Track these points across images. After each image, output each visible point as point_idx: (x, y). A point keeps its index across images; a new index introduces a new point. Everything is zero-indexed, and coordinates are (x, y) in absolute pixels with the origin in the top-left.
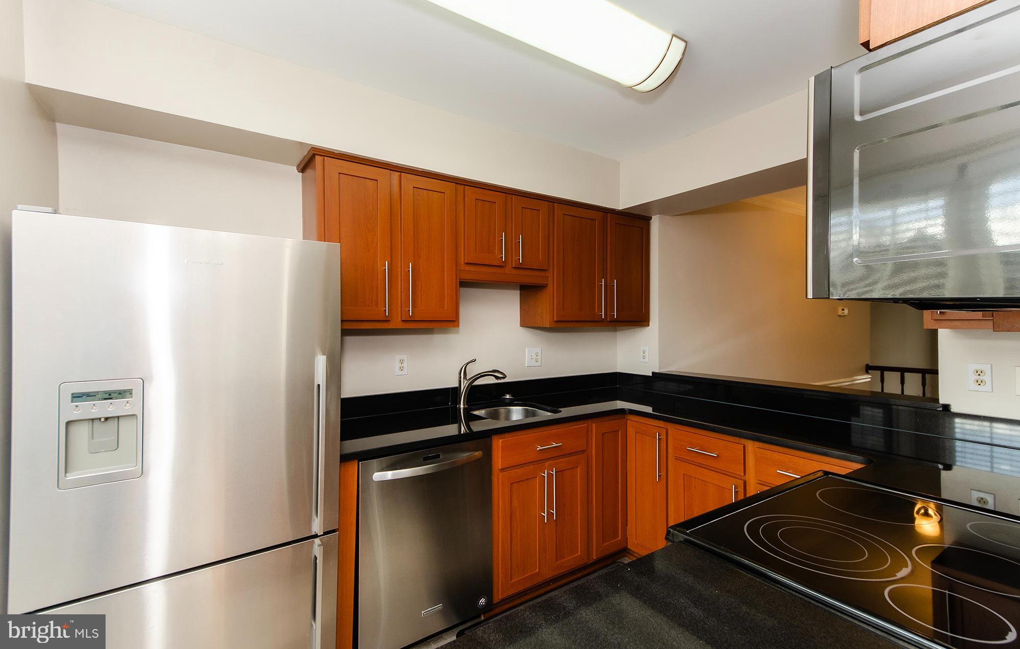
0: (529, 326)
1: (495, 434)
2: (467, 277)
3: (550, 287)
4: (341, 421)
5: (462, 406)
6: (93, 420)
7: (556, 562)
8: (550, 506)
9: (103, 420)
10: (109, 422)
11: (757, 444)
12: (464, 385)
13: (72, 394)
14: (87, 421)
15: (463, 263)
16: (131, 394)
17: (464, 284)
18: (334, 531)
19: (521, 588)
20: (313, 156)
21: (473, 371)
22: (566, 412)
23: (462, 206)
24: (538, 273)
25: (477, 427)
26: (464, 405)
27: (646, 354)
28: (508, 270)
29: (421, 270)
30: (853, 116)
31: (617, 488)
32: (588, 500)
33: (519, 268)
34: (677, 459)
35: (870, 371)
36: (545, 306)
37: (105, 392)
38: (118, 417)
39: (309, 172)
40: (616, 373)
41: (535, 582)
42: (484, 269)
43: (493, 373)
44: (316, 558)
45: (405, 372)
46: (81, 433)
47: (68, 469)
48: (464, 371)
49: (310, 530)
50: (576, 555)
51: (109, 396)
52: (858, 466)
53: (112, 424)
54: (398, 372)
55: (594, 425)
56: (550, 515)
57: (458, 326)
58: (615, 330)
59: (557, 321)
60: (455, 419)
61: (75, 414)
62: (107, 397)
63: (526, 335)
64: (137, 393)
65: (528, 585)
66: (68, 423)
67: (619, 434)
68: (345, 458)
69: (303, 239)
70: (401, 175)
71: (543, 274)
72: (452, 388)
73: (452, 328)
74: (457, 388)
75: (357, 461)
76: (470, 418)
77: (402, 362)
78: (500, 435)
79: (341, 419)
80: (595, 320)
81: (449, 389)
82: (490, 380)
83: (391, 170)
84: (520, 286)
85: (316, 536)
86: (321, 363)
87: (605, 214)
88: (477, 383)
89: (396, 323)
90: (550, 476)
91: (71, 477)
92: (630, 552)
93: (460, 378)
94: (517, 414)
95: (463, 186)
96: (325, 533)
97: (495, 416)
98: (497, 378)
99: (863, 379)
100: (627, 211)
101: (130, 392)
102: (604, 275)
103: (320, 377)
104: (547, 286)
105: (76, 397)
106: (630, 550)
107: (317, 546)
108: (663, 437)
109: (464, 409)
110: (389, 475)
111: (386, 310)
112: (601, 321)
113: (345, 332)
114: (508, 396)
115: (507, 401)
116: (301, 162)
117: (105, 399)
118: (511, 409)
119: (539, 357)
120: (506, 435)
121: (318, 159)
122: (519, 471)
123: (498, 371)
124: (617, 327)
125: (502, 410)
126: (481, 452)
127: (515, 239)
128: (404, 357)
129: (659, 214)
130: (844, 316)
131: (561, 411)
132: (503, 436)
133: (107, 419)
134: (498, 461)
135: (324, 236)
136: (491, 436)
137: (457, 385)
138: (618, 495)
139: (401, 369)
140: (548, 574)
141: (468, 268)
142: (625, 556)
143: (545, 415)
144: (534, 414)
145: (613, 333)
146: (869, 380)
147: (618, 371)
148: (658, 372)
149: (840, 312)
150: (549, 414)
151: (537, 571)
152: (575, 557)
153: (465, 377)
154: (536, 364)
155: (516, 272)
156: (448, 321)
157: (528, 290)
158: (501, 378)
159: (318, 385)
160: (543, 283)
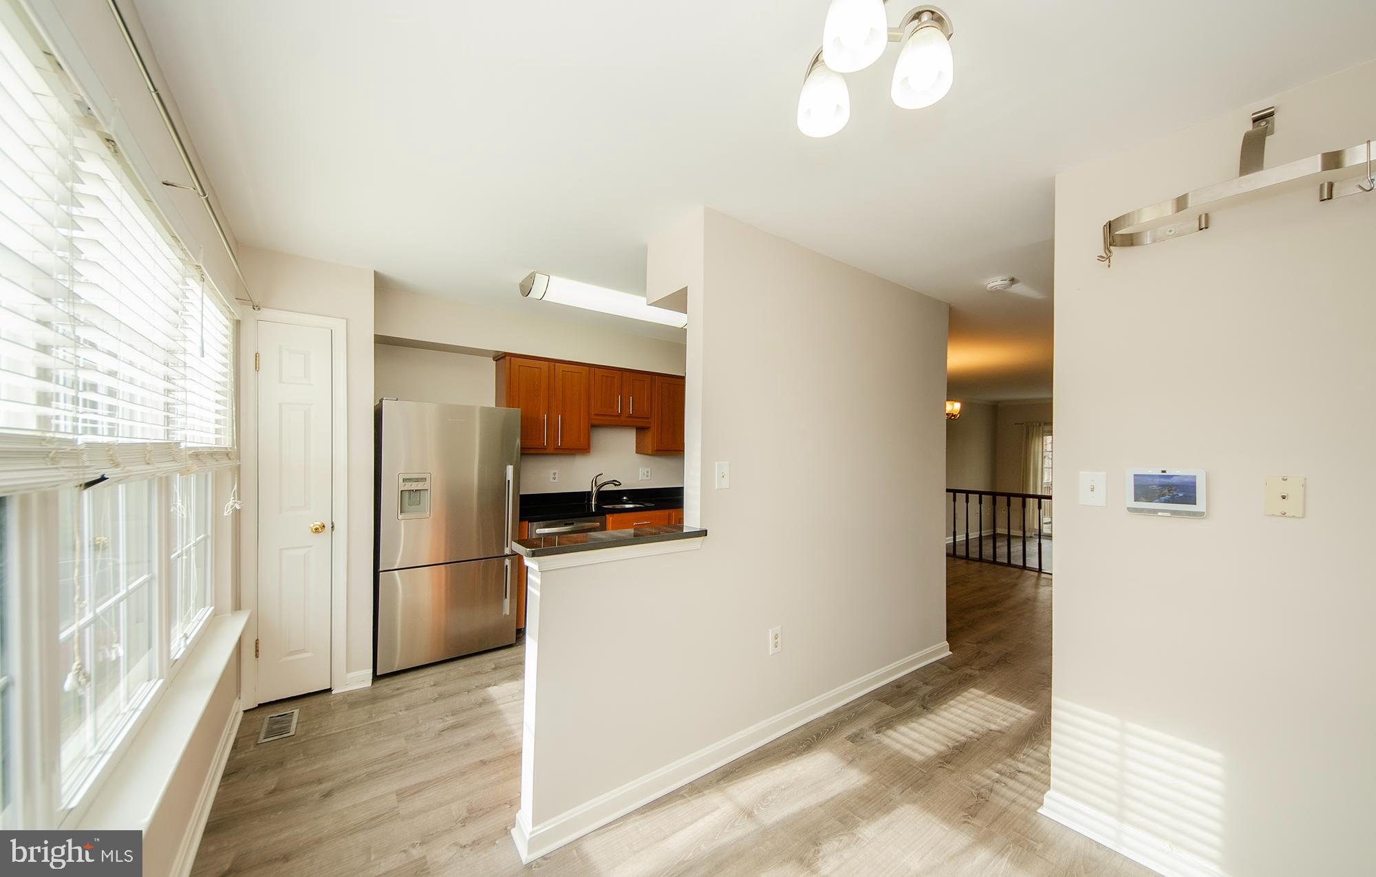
0: (642, 453)
1: (608, 514)
2: (595, 423)
3: (652, 429)
5: (593, 503)
6: (411, 491)
9: (414, 491)
12: (595, 490)
14: (408, 491)
15: (592, 413)
17: (593, 426)
20: (504, 357)
21: (601, 481)
23: (593, 380)
24: (647, 420)
26: (595, 502)
28: (623, 418)
29: (566, 419)
33: (630, 416)
36: (649, 439)
38: (420, 490)
42: (607, 417)
43: (613, 482)
44: (507, 566)
45: (557, 480)
46: (406, 495)
47: (402, 511)
48: (595, 481)
51: (417, 480)
53: (417, 494)
54: (552, 480)
57: (591, 453)
59: (657, 450)
61: (405, 488)
63: (639, 458)
64: (428, 479)
66: (402, 492)
70: (554, 364)
71: (650, 421)
72: (586, 492)
73: (586, 454)
74: (590, 492)
75: (528, 522)
76: (599, 509)
77: (555, 474)
78: (611, 515)
81: (584, 492)
82: (612, 487)
83: (548, 362)
84: (635, 427)
85: (507, 556)
86: (510, 470)
88: (603, 489)
89: (551, 449)
91: (403, 515)
93: (592, 485)
95: (593, 369)
96: (511, 555)
98: (615, 485)
101: (425, 479)
103: (510, 477)
104: (650, 428)
105: (404, 480)
107: (508, 561)
109: (595, 504)
110: (546, 531)
111: (544, 443)
113: (522, 454)
114: (625, 498)
115: (623, 501)
118: (624, 506)
119: (649, 474)
123: (616, 481)
126: (598, 523)
127: (627, 400)
128: (556, 471)
132: (613, 515)
135: (510, 404)
137: (590, 490)
139: (555, 478)
141: (596, 417)
153: (595, 485)
154: (647, 478)
155: (628, 419)
156: (583, 448)
157: (641, 430)
158: (618, 485)
159: (509, 481)
160: (648, 426)
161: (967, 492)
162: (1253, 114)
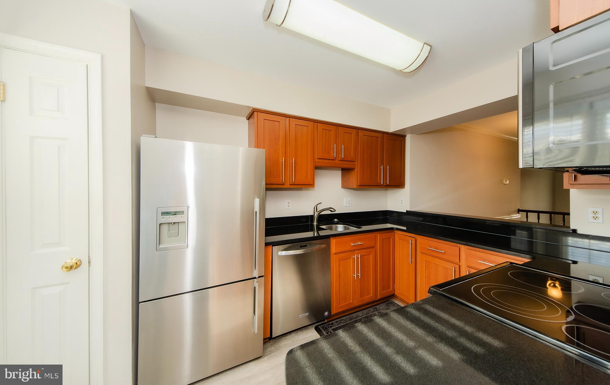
0: (346, 187)
1: (331, 237)
2: (318, 165)
3: (356, 169)
4: (265, 228)
5: (315, 224)
6: (169, 223)
7: (361, 298)
8: (358, 272)
9: (173, 223)
10: (175, 224)
11: (467, 247)
12: (316, 214)
13: (162, 212)
14: (167, 224)
15: (316, 158)
16: (183, 213)
17: (317, 168)
18: (262, 276)
19: (344, 309)
20: (254, 112)
21: (320, 208)
22: (365, 228)
23: (316, 134)
24: (351, 163)
25: (322, 233)
26: (316, 223)
27: (403, 202)
28: (337, 161)
29: (298, 162)
30: (549, 67)
31: (390, 266)
32: (376, 270)
33: (341, 160)
34: (422, 253)
35: (520, 212)
36: (354, 178)
37: (174, 212)
38: (178, 222)
39: (251, 120)
40: (387, 211)
41: (351, 307)
42: (326, 161)
43: (329, 209)
44: (255, 288)
45: (290, 208)
46: (165, 228)
47: (160, 243)
48: (316, 208)
49: (253, 275)
50: (370, 296)
52: (527, 260)
53: (176, 225)
54: (287, 207)
55: (378, 235)
56: (358, 276)
57: (314, 187)
58: (387, 190)
59: (360, 186)
60: (312, 230)
61: (163, 221)
62: (175, 214)
63: (344, 192)
64: (186, 213)
65: (347, 308)
66: (160, 224)
67: (391, 239)
68: (267, 244)
69: (249, 147)
70: (290, 119)
71: (353, 163)
72: (310, 215)
73: (311, 188)
74: (313, 215)
75: (271, 246)
76: (319, 229)
77: (289, 203)
78: (334, 238)
79: (265, 227)
80: (378, 185)
81: (309, 216)
82: (328, 212)
83: (286, 117)
84: (342, 169)
85: (255, 278)
86: (257, 202)
87: (383, 134)
88: (322, 213)
89: (287, 185)
90: (357, 258)
91: (161, 246)
92: (396, 297)
93: (314, 211)
94: (340, 228)
95: (317, 123)
96: (259, 277)
97: (331, 229)
98: (331, 211)
99: (516, 217)
100: (394, 133)
102: (382, 164)
103: (257, 208)
104: (355, 169)
106: (396, 295)
107: (255, 282)
108: (414, 242)
109: (316, 225)
110: (284, 253)
111: (283, 180)
112: (380, 186)
113: (267, 189)
114: (336, 220)
115: (336, 222)
116: (248, 115)
117: (174, 215)
118: (337, 226)
119: (350, 202)
120: (337, 237)
121: (255, 113)
122: (343, 255)
123: (332, 208)
124: (388, 189)
125: (334, 226)
126: (325, 245)
127: (341, 147)
128: (290, 201)
129: (411, 134)
130: (507, 184)
131: (362, 228)
132: (335, 238)
133: (174, 223)
134: (333, 249)
135: (258, 146)
136: (330, 238)
137: (313, 214)
138: (390, 269)
139: (289, 206)
140: (356, 304)
141: (319, 161)
142: (393, 298)
143: (353, 229)
144: (348, 229)
145: (386, 191)
146: (520, 217)
147: (388, 210)
148: (409, 210)
149: (505, 182)
150: (355, 228)
151: (351, 302)
152: (369, 297)
153: (317, 211)
154: (349, 205)
155: (341, 162)
156: (310, 185)
157: (346, 171)
158: (333, 211)
159: (256, 212)
160: (353, 167)
161: (539, 212)
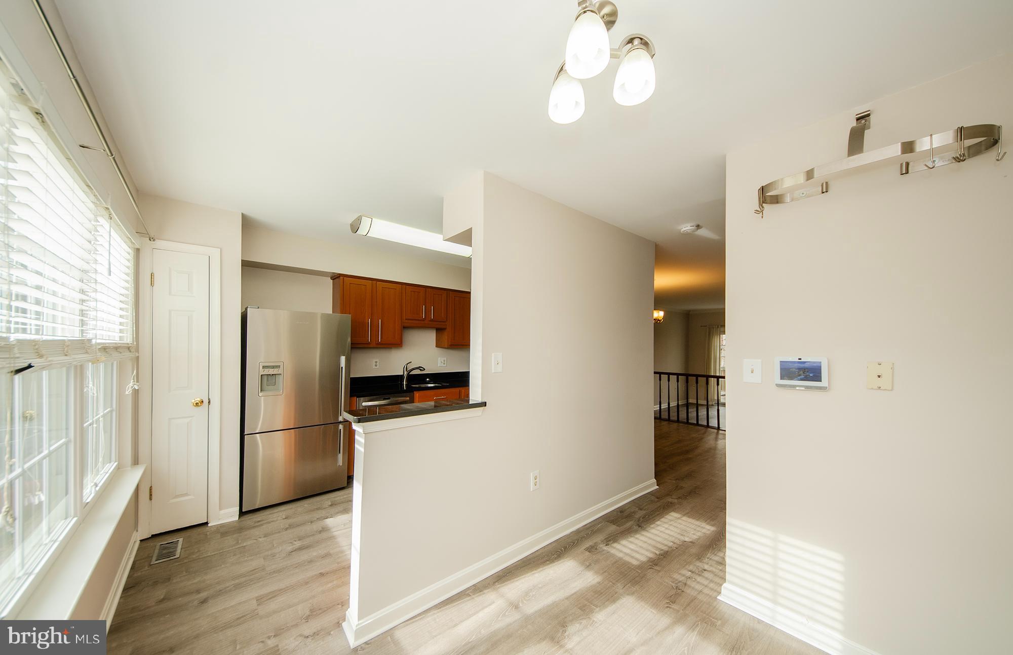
0: (440, 347)
1: (415, 391)
2: (406, 325)
3: (447, 329)
4: (351, 384)
5: (405, 383)
10: (273, 376)
12: (406, 374)
14: (267, 375)
15: (404, 318)
17: (405, 328)
20: (339, 277)
21: (410, 367)
23: (404, 295)
24: (443, 323)
28: (426, 322)
29: (385, 323)
33: (432, 321)
36: (445, 337)
38: (275, 374)
39: (336, 283)
42: (414, 322)
43: (419, 368)
44: (341, 430)
45: (378, 367)
46: (265, 378)
47: (262, 391)
48: (406, 367)
51: (273, 367)
54: (374, 367)
55: (463, 390)
57: (402, 347)
59: (451, 345)
61: (263, 373)
63: (438, 351)
64: (282, 367)
68: (352, 395)
70: (376, 282)
71: (445, 324)
72: (400, 375)
73: (399, 347)
75: (356, 397)
77: (376, 362)
78: (417, 392)
81: (398, 375)
82: (419, 372)
83: (372, 281)
84: (435, 328)
86: (343, 359)
88: (412, 373)
89: (374, 344)
93: (404, 370)
95: (405, 286)
98: (421, 370)
101: (280, 366)
103: (343, 364)
105: (264, 367)
107: (341, 426)
110: (369, 404)
111: (368, 338)
113: (352, 348)
114: (428, 379)
115: (427, 382)
116: (333, 279)
119: (446, 362)
120: (421, 392)
121: (341, 278)
123: (421, 367)
126: (408, 398)
127: (429, 308)
128: (377, 360)
132: (419, 392)
135: (343, 311)
136: (413, 392)
137: (402, 374)
139: (376, 366)
141: (407, 321)
153: (406, 370)
154: (444, 365)
155: (430, 322)
156: (397, 344)
157: (439, 331)
158: (423, 370)
159: (342, 367)
160: (444, 327)
162: (857, 115)
